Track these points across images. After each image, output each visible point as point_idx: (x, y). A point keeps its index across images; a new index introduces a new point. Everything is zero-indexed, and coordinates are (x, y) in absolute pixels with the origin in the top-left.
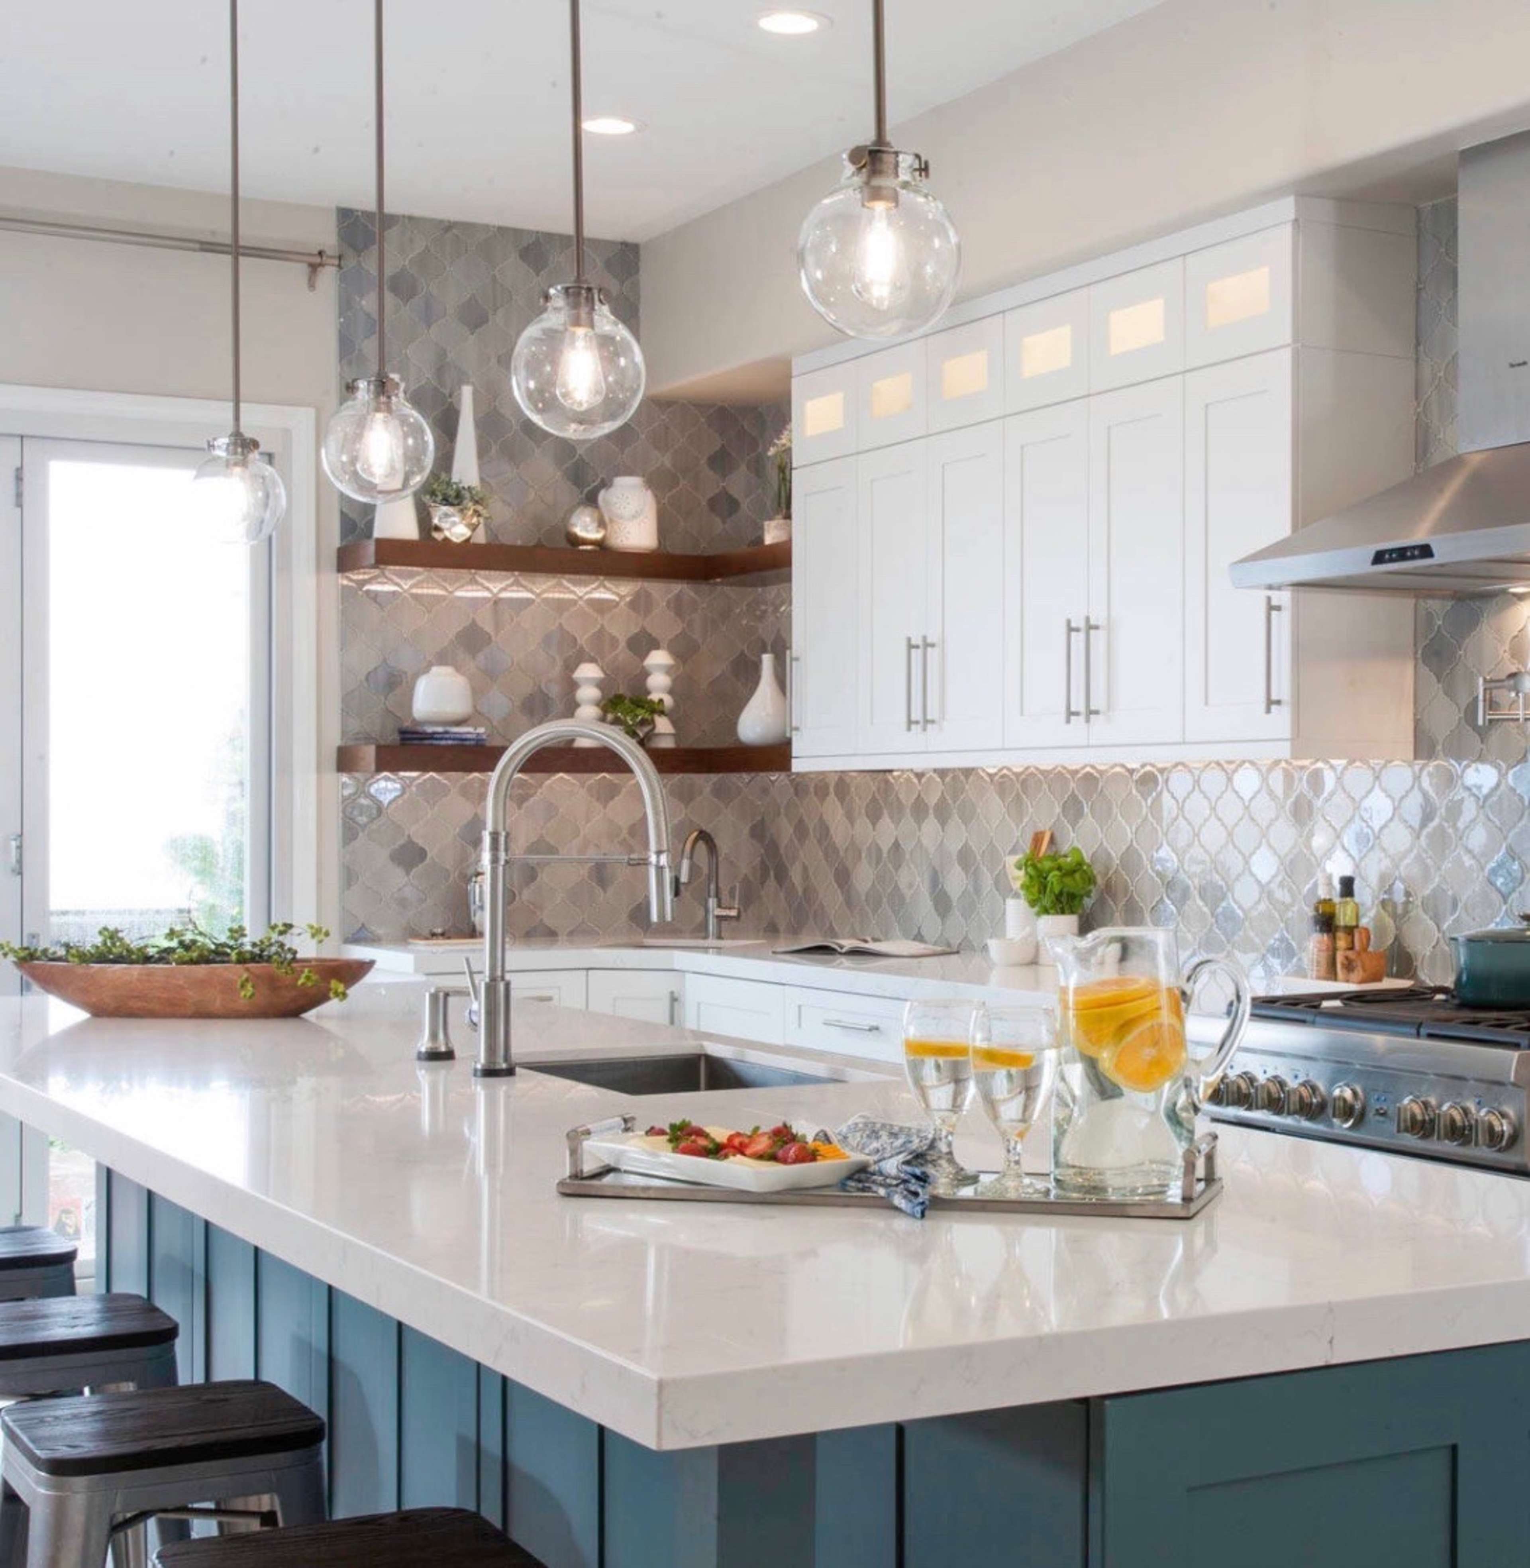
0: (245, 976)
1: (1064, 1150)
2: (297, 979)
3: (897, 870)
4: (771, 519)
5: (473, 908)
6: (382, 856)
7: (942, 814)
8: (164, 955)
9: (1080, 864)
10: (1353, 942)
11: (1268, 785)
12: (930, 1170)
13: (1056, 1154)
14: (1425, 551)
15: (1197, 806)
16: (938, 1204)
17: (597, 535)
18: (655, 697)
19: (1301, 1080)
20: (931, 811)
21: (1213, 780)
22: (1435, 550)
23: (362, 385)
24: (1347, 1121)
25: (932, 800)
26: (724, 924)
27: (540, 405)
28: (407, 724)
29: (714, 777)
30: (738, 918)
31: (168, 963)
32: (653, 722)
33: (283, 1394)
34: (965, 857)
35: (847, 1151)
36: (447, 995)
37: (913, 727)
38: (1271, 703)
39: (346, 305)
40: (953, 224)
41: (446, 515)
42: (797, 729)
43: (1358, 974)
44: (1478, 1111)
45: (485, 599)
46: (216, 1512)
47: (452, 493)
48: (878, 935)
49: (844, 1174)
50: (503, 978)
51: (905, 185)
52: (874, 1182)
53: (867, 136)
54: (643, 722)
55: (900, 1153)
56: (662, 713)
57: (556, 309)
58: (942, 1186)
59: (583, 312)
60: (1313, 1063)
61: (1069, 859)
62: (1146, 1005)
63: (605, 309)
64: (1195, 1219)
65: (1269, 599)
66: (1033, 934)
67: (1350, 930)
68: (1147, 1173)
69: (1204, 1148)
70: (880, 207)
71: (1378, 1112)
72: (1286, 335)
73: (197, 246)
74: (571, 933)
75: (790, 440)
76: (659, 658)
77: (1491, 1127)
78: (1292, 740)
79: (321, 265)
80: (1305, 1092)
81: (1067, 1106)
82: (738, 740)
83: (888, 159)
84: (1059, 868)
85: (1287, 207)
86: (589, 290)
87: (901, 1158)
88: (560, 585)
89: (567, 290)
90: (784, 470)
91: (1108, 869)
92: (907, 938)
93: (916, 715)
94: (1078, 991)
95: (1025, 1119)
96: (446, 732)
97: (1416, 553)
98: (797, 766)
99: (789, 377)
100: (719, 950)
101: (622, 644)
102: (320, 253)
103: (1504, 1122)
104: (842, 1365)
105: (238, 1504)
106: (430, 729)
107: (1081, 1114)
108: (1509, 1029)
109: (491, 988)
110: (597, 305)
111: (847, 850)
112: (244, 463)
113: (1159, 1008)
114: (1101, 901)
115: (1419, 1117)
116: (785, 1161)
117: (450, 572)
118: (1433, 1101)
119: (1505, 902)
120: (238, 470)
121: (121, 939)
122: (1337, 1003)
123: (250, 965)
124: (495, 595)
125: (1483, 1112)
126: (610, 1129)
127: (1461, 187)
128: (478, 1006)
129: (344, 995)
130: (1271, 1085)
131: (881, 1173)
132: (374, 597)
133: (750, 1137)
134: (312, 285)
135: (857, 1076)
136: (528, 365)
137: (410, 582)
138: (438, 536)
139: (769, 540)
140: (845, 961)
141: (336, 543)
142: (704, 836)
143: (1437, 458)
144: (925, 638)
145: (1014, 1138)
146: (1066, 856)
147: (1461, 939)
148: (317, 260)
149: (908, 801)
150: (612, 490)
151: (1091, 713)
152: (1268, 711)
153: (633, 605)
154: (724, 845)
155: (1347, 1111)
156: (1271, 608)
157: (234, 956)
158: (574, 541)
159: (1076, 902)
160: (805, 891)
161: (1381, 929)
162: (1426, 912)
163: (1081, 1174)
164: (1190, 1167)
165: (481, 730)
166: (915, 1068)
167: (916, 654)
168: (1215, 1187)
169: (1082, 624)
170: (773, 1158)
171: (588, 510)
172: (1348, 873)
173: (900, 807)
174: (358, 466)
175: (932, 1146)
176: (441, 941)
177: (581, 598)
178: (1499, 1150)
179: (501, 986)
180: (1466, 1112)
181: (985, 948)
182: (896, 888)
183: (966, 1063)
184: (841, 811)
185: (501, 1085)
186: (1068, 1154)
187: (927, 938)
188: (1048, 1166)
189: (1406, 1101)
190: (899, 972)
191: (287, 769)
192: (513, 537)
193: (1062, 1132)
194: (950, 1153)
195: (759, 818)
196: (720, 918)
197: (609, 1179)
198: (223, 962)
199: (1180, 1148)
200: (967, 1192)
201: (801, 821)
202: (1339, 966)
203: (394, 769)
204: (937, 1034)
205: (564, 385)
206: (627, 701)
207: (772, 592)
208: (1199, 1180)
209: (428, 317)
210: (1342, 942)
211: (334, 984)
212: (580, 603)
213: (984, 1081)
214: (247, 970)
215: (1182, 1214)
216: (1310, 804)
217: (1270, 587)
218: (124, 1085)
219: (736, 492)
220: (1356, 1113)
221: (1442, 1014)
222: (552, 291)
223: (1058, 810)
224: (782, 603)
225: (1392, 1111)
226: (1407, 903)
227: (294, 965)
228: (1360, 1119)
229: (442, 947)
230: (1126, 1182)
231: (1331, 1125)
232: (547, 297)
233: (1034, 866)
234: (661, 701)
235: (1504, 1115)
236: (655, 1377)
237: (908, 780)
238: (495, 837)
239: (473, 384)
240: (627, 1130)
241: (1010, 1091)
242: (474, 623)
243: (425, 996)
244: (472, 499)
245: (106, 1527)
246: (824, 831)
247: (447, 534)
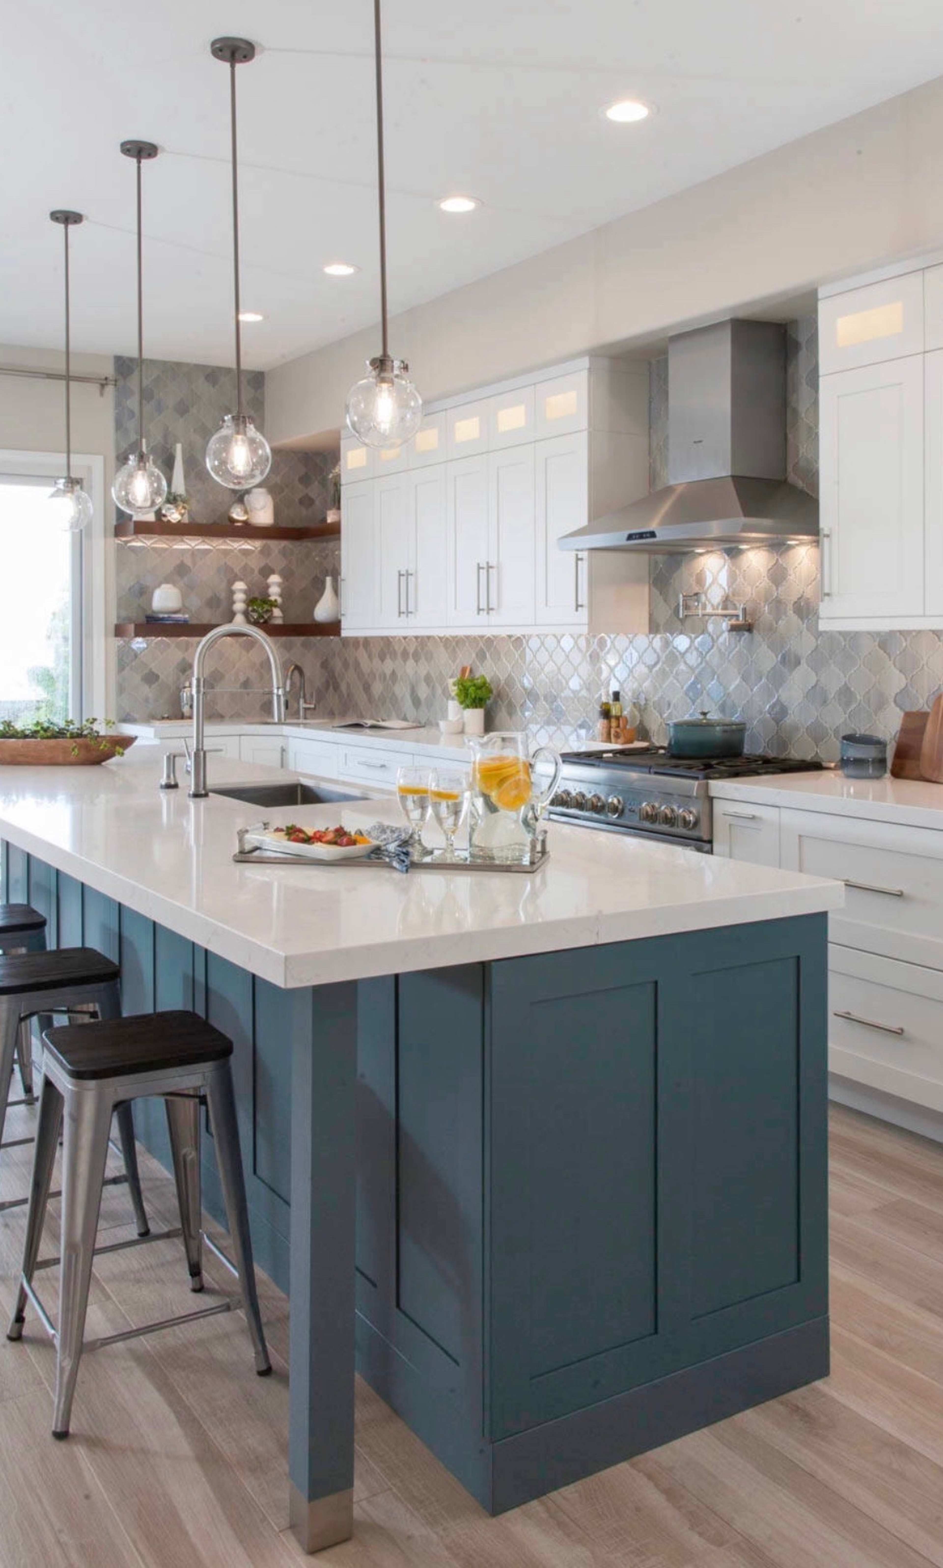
0: (74, 745)
1: (474, 839)
2: (100, 746)
3: (394, 684)
4: (330, 509)
5: (182, 704)
6: (137, 678)
7: (416, 657)
8: (34, 734)
9: (485, 683)
10: (619, 724)
11: (577, 645)
12: (410, 849)
13: (470, 840)
14: (652, 534)
15: (543, 656)
16: (414, 866)
17: (244, 518)
18: (272, 598)
19: (593, 794)
20: (411, 656)
21: (550, 642)
22: (657, 534)
23: (131, 457)
24: (615, 814)
25: (411, 650)
26: (308, 712)
27: (221, 473)
28: (149, 613)
29: (302, 638)
30: (314, 709)
31: (36, 738)
32: (272, 611)
33: (99, 954)
34: (428, 679)
35: (370, 840)
36: (174, 757)
37: (402, 615)
38: (578, 606)
39: (119, 404)
40: (420, 394)
41: (169, 509)
42: (343, 615)
43: (621, 740)
44: (679, 810)
45: (188, 550)
46: (68, 1011)
47: (172, 498)
48: (385, 717)
49: (369, 850)
50: (202, 749)
51: (397, 376)
52: (384, 855)
53: (378, 354)
54: (267, 611)
55: (396, 841)
56: (276, 606)
57: (228, 427)
58: (416, 857)
59: (241, 427)
60: (597, 786)
61: (479, 681)
62: (512, 770)
63: (252, 426)
64: (535, 873)
65: (577, 555)
66: (462, 717)
67: (618, 718)
68: (513, 850)
69: (540, 838)
70: (385, 386)
71: (630, 810)
72: (584, 423)
73: (45, 376)
74: (232, 717)
75: (340, 470)
76: (274, 579)
77: (684, 818)
78: (588, 624)
79: (107, 384)
80: (595, 800)
81: (475, 818)
82: (314, 619)
83: (389, 363)
84: (474, 685)
85: (585, 362)
86: (244, 417)
87: (397, 843)
88: (225, 542)
89: (233, 417)
90: (337, 485)
91: (498, 686)
92: (399, 719)
93: (403, 609)
94: (480, 764)
95: (455, 825)
96: (169, 617)
97: (648, 535)
98: (344, 633)
99: (339, 439)
100: (305, 725)
101: (256, 572)
102: (106, 379)
103: (691, 815)
104: (369, 948)
105: (79, 1008)
106: (161, 616)
107: (482, 821)
108: (693, 770)
109: (197, 755)
110: (248, 425)
111: (369, 675)
112: (72, 492)
113: (518, 772)
114: (496, 702)
115: (650, 813)
116: (341, 845)
117: (171, 537)
118: (657, 805)
119: (693, 704)
120: (69, 495)
121: (13, 727)
122: (610, 755)
123: (77, 740)
124: (193, 548)
125: (681, 811)
126: (256, 829)
127: (670, 352)
128: (190, 763)
129: (122, 754)
130: (578, 797)
131: (387, 850)
132: (133, 549)
133: (324, 833)
134: (102, 394)
135: (375, 796)
136: (214, 453)
137: (151, 541)
138: (165, 519)
139: (329, 520)
140: (368, 731)
141: (114, 523)
142: (298, 668)
143: (660, 486)
144: (407, 571)
145: (450, 833)
146: (478, 679)
147: (671, 725)
148: (104, 382)
149: (399, 652)
150: (251, 495)
151: (490, 609)
152: (577, 610)
153: (262, 552)
154: (307, 672)
155: (615, 810)
156: (578, 559)
157: (68, 735)
158: (232, 521)
159: (483, 702)
160: (348, 695)
161: (634, 717)
162: (655, 709)
163: (482, 850)
164: (533, 847)
165: (187, 616)
166: (403, 799)
167: (403, 579)
168: (546, 856)
169: (485, 566)
170: (335, 843)
171: (240, 506)
172: (617, 689)
173: (395, 653)
174: (130, 497)
175: (411, 837)
176: (168, 721)
177: (236, 549)
178: (689, 829)
179: (202, 754)
180: (673, 811)
181: (437, 725)
182: (394, 694)
183: (428, 797)
184: (366, 655)
185: (202, 802)
186: (476, 840)
187: (409, 719)
188: (466, 845)
189: (644, 804)
190: (394, 737)
191: (90, 636)
192: (202, 520)
193: (473, 830)
194: (420, 840)
195: (325, 658)
196: (306, 709)
197: (256, 853)
198: (63, 738)
199: (529, 838)
200: (427, 859)
201: (346, 659)
202: (612, 736)
203: (144, 636)
204: (414, 783)
205: (232, 463)
206: (259, 601)
207: (331, 545)
208: (538, 852)
209: (159, 409)
210: (614, 723)
211: (118, 748)
212: (236, 551)
213: (436, 806)
214: (75, 742)
215: (529, 870)
216: (598, 654)
217: (578, 550)
218: (14, 797)
219: (313, 495)
220: (619, 811)
221: (662, 761)
222: (226, 418)
223: (474, 655)
224: (336, 550)
225: (637, 810)
226: (645, 704)
227: (98, 739)
228: (622, 813)
229: (167, 724)
230: (504, 854)
231: (607, 816)
232: (224, 421)
233: (462, 684)
234: (276, 601)
235: (691, 812)
236: (282, 954)
237: (399, 639)
238: (198, 680)
239: (181, 443)
240: (265, 829)
241: (448, 814)
242: (182, 562)
243: (163, 758)
244: (182, 501)
245: (17, 1019)
246: (357, 665)
247: (169, 518)
